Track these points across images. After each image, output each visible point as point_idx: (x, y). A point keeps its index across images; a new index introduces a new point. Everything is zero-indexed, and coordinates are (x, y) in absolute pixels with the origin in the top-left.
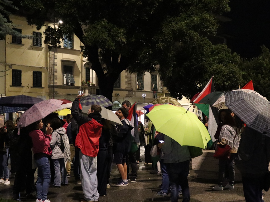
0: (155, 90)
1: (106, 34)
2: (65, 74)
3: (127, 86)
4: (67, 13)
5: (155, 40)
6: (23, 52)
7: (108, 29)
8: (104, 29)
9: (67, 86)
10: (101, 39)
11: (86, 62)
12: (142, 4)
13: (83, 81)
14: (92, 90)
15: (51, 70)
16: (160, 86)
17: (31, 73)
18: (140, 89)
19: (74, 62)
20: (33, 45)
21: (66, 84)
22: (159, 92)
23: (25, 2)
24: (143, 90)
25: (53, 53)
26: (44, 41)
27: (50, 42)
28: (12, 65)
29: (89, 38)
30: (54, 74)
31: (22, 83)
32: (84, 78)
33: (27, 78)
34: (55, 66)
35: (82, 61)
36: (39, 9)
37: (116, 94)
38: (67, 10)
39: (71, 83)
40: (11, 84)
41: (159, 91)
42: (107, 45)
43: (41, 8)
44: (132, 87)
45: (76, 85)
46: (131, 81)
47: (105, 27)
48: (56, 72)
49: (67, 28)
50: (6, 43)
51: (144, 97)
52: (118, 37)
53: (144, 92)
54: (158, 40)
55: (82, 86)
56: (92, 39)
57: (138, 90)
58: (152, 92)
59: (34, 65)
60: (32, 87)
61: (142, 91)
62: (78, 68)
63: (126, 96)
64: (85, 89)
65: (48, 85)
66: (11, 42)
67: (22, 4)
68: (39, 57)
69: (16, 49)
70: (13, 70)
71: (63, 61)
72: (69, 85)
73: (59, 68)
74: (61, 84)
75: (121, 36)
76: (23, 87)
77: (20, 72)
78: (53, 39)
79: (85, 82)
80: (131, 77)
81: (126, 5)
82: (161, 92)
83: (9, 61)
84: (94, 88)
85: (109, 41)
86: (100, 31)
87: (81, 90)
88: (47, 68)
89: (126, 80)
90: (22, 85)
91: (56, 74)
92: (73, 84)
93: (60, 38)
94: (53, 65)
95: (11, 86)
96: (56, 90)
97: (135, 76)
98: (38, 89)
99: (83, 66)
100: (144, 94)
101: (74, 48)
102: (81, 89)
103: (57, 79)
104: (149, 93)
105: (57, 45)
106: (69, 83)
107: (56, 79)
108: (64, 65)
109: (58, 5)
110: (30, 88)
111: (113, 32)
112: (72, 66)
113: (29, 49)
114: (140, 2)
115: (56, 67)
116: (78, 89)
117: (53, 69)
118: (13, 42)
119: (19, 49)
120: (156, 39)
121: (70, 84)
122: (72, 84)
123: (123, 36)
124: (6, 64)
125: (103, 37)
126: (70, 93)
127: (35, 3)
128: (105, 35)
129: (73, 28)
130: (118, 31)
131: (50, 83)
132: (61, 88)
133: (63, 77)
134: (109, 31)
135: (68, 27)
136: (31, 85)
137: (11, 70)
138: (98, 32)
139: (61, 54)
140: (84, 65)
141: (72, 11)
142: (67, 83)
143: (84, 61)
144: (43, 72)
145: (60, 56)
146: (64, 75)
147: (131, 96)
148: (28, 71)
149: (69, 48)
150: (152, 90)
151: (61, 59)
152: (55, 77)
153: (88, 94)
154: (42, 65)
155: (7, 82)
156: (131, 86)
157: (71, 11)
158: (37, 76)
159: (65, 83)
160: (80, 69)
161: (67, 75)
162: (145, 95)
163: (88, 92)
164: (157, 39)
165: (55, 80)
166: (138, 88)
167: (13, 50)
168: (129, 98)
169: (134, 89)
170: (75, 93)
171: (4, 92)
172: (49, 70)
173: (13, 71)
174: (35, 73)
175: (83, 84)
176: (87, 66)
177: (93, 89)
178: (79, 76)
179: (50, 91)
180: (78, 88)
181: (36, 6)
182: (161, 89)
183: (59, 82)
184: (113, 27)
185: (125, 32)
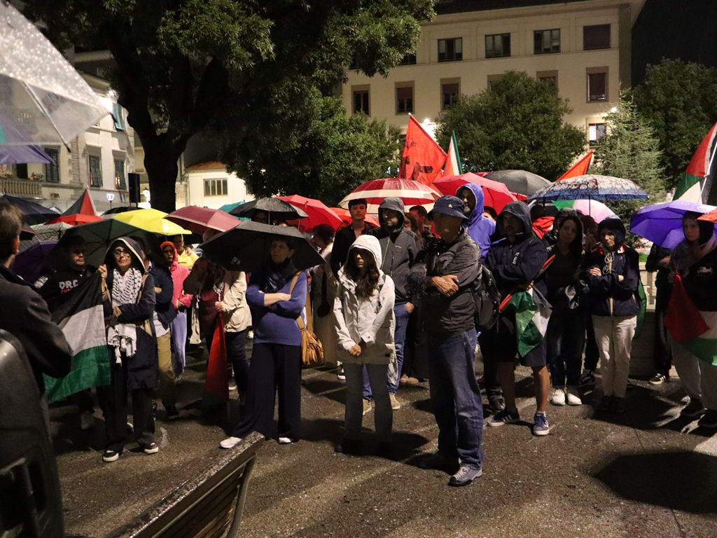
0: (123, 189)
3: (71, 179)
18: (96, 186)
24: (101, 188)
37: (52, 195)
44: (82, 182)
46: (79, 169)
53: (103, 190)
58: (116, 191)
61: (100, 190)
80: (78, 162)
84: (16, 182)
89: (70, 168)
97: (87, 160)
100: (110, 195)
150: (116, 188)
156: (80, 180)
162: (112, 196)
166: (92, 184)
177: (9, 183)
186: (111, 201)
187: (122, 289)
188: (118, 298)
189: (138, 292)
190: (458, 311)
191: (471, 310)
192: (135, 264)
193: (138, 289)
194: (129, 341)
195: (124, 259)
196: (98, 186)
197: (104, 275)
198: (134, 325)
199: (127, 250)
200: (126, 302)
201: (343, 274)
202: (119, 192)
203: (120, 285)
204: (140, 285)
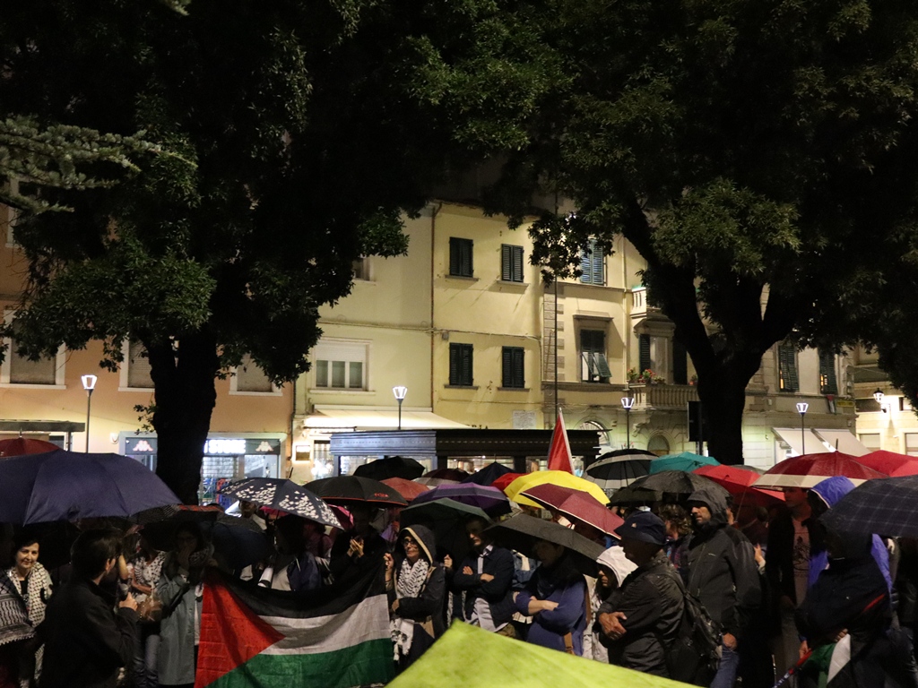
0: (833, 393)
1: (734, 224)
2: (584, 353)
4: (603, 164)
5: (895, 239)
6: (477, 299)
7: (740, 207)
8: (724, 209)
9: (591, 384)
10: (718, 239)
11: (641, 319)
12: (857, 115)
13: (632, 371)
14: (658, 394)
15: (547, 342)
16: (844, 381)
17: (496, 353)
18: (788, 391)
19: (609, 321)
20: (503, 279)
21: (587, 379)
22: (843, 398)
23: (468, 127)
24: (796, 393)
25: (552, 297)
26: (531, 257)
27: (548, 261)
28: (451, 333)
29: (673, 241)
30: (556, 354)
31: (474, 377)
32: (635, 364)
33: (487, 366)
34: (558, 332)
35: (630, 317)
36: (514, 149)
38: (602, 153)
39: (601, 378)
40: (447, 382)
41: (842, 393)
42: (736, 261)
43: (519, 143)
44: (766, 385)
45: (613, 381)
46: (762, 367)
47: (728, 203)
48: (562, 347)
49: (602, 214)
50: (435, 277)
51: (802, 411)
52: (775, 231)
53: (798, 396)
54: (907, 239)
55: (629, 382)
56: (685, 244)
57: (783, 393)
58: (821, 397)
59: (505, 330)
60: (499, 389)
61: (794, 396)
62: (619, 337)
63: (751, 410)
64: (639, 391)
65: (540, 383)
66: (448, 272)
67: (459, 137)
68: (518, 309)
69: (457, 291)
70: (451, 344)
71: (578, 319)
72: (596, 382)
73: (568, 336)
74: (575, 378)
75: (783, 229)
76: (477, 388)
77: (469, 348)
78: (556, 250)
79: (637, 372)
81: (800, 123)
82: (849, 396)
83: (442, 322)
84: (663, 389)
85: (744, 248)
86: (713, 215)
87: (627, 394)
88: (538, 338)
90: (475, 384)
91: (560, 353)
92: (605, 378)
93: (579, 247)
94: (553, 330)
95: (446, 387)
96: (561, 394)
97: (774, 353)
98: (514, 393)
99: (632, 330)
100: (801, 405)
101: (606, 283)
102: (628, 391)
103: (563, 367)
104: (814, 400)
105: (569, 270)
106: (595, 376)
107: (562, 365)
108: (584, 328)
109: (573, 142)
110: (494, 390)
111: (757, 218)
112: (603, 332)
113: (491, 289)
114: (852, 111)
115: (560, 335)
116: (620, 393)
117: (553, 339)
118: (451, 274)
119: (465, 292)
120: (897, 236)
121: (597, 379)
122: (604, 380)
123: (791, 230)
124: (435, 330)
125: (722, 234)
126: (598, 403)
127: (499, 130)
128: (730, 228)
129: (620, 211)
130: (775, 211)
131: (546, 377)
132: (576, 390)
133: (579, 361)
134: (742, 215)
135: (604, 210)
136: (498, 382)
137: (446, 346)
138: (704, 221)
139: (574, 300)
140: (635, 327)
141: (619, 156)
142: (591, 376)
143: (633, 318)
144: (529, 349)
145: (573, 306)
146: (581, 356)
147: (763, 410)
148: (488, 347)
149: (593, 283)
150: (822, 392)
151: (575, 314)
152: (558, 361)
153: (645, 407)
154: (526, 329)
155: (435, 376)
156: (763, 383)
157: (616, 158)
158: (512, 361)
159: (586, 377)
160: (624, 340)
161: (589, 356)
162: (805, 406)
163: (647, 400)
164: (901, 237)
165: (558, 369)
166: (782, 387)
167: (451, 292)
168: (759, 415)
169: (772, 390)
170: (613, 403)
171: (430, 402)
172: (542, 344)
173: (453, 347)
174: (505, 350)
175: (631, 377)
176: (642, 331)
177: (660, 391)
178: (621, 357)
179: (545, 398)
180: (619, 388)
181: (505, 139)
182: (849, 387)
183: (568, 375)
184: (755, 202)
185: (796, 216)
186: (803, 414)
187: (407, 581)
188: (402, 590)
189: (422, 586)
190: (635, 660)
191: (652, 661)
192: (423, 556)
193: (422, 582)
194: (405, 637)
195: (411, 549)
196: (792, 391)
197: (390, 564)
198: (413, 621)
199: (414, 541)
200: (409, 595)
201: (595, 593)
202: (826, 398)
203: (407, 576)
204: (424, 578)
